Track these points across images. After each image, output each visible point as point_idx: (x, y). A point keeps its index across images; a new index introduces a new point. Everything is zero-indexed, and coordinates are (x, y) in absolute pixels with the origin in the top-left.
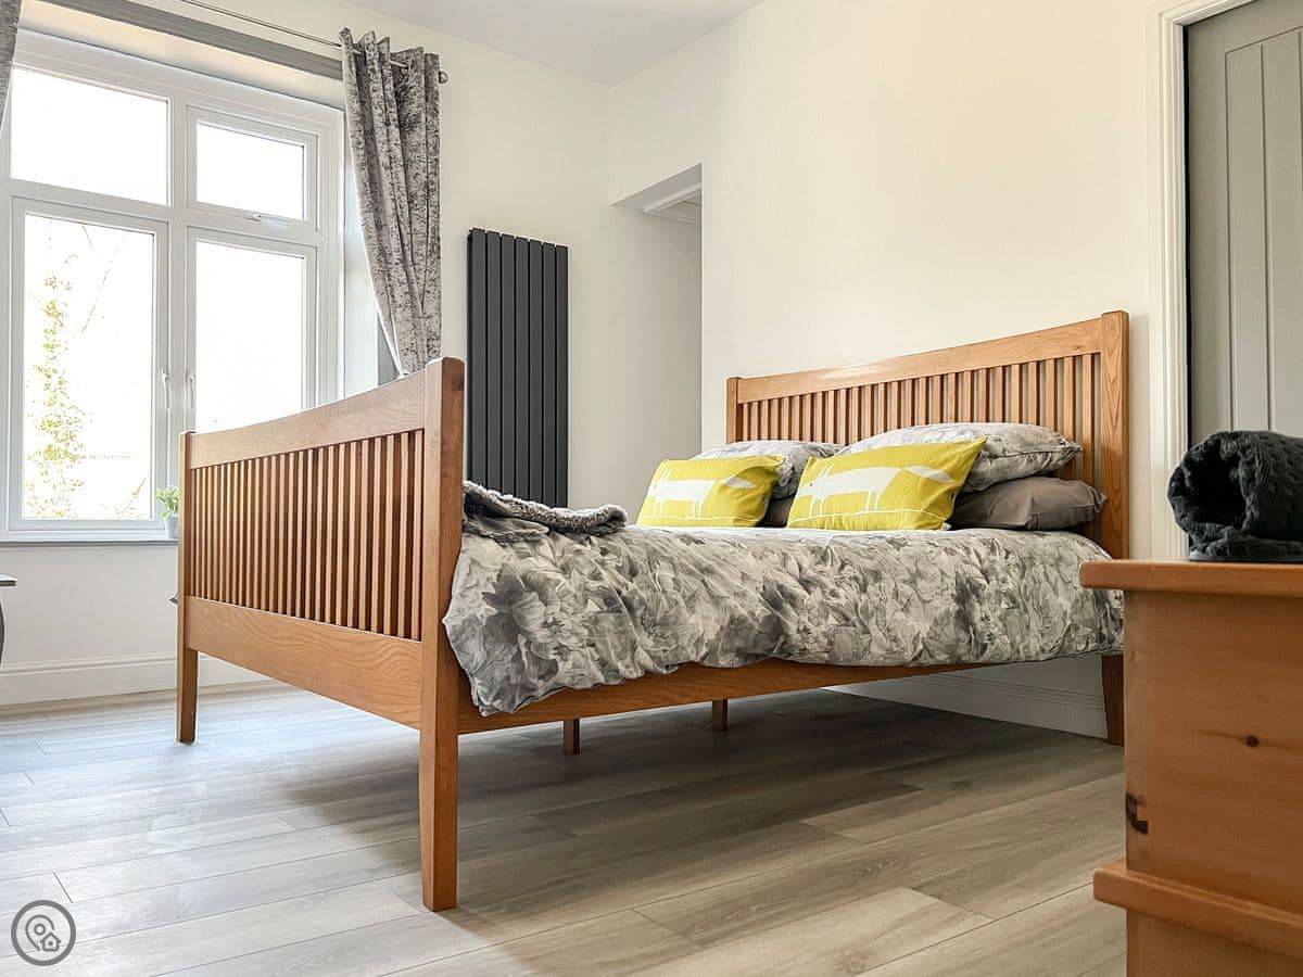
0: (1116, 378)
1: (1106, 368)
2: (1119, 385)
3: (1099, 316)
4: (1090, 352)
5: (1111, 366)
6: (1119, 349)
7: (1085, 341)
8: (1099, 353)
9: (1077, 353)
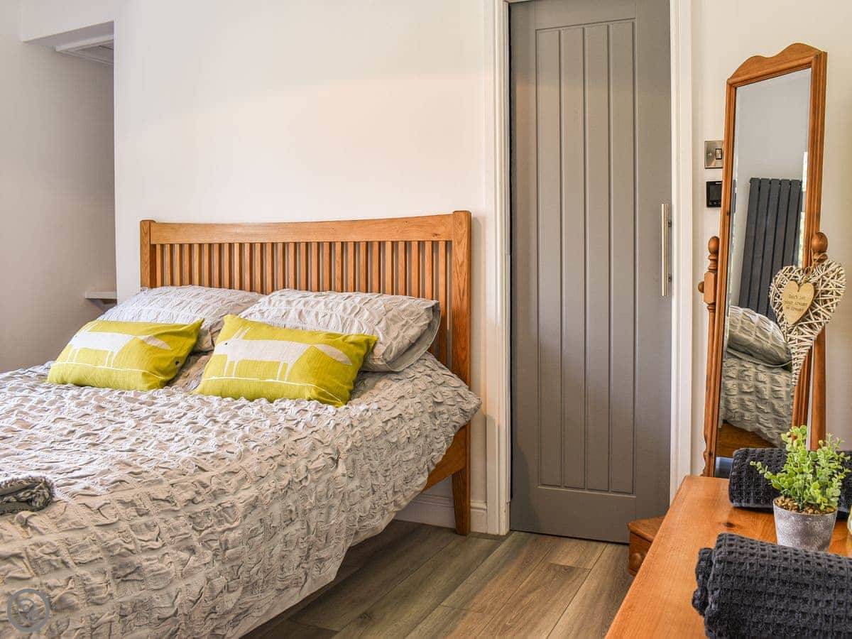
0: (463, 262)
1: (456, 254)
2: (465, 268)
3: (452, 213)
4: (445, 239)
5: (460, 253)
6: (465, 241)
7: (441, 230)
8: (451, 241)
9: (435, 239)
